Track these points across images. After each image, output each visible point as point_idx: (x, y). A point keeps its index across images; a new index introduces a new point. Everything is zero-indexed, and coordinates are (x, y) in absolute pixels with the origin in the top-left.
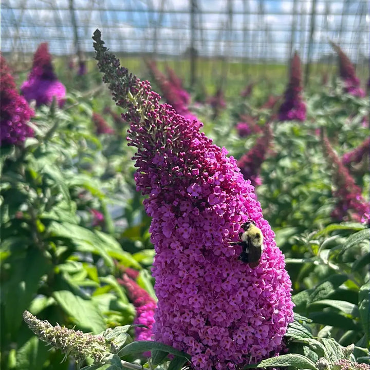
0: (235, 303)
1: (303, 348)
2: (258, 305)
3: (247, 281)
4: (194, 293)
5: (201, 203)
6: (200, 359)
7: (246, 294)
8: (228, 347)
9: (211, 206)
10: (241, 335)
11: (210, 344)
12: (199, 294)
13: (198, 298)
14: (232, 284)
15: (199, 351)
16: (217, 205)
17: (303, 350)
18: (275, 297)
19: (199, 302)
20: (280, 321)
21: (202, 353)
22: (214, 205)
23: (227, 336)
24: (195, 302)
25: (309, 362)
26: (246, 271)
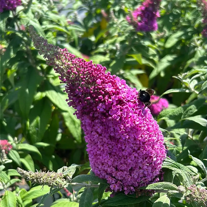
0: (131, 160)
1: (172, 172)
2: (144, 158)
3: (137, 147)
4: (107, 157)
5: (105, 114)
6: (115, 186)
7: (136, 155)
8: (129, 180)
9: (111, 116)
10: (136, 173)
11: (120, 179)
12: (111, 157)
13: (110, 159)
14: (128, 152)
15: (113, 182)
16: (115, 115)
17: (172, 173)
18: (154, 152)
19: (111, 161)
20: (158, 162)
21: (115, 183)
22: (113, 115)
23: (128, 175)
24: (108, 160)
25: (174, 186)
26: (136, 143)
